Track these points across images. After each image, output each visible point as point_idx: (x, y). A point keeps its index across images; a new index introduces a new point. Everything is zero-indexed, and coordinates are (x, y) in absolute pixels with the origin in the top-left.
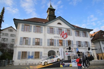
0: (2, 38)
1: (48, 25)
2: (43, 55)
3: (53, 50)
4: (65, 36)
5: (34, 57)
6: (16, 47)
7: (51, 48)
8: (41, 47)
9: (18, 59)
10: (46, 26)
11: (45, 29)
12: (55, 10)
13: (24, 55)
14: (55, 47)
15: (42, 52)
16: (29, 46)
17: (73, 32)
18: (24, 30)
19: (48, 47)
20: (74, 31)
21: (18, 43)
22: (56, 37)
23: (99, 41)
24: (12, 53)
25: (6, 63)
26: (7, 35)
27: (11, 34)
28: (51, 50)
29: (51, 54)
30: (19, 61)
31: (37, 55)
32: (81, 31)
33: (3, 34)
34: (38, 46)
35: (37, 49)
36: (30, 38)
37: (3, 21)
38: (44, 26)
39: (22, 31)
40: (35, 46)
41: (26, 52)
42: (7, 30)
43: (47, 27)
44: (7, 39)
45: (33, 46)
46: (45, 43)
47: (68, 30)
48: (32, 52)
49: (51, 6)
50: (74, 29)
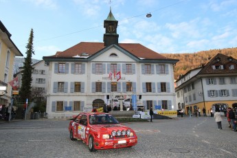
1: (94, 60)
2: (85, 106)
3: (100, 98)
5: (73, 108)
6: (49, 96)
7: (98, 96)
8: (83, 94)
9: (53, 111)
11: (88, 67)
13: (60, 106)
14: (104, 94)
15: (83, 102)
16: (66, 94)
18: (58, 71)
19: (93, 94)
21: (51, 91)
22: (107, 78)
23: (201, 79)
28: (97, 98)
29: (97, 103)
30: (54, 113)
31: (77, 105)
32: (155, 65)
33: (37, 71)
34: (78, 93)
36: (67, 83)
39: (55, 72)
40: (75, 94)
41: (62, 103)
43: (92, 63)
44: (45, 80)
45: (71, 94)
46: (88, 88)
47: (128, 64)
48: (70, 102)
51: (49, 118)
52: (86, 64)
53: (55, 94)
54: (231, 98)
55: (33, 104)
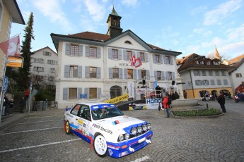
0: (35, 67)
1: (110, 45)
2: (102, 93)
3: (118, 84)
4: (137, 63)
5: (88, 96)
6: (59, 81)
7: (115, 82)
8: (99, 80)
9: (64, 99)
10: (106, 46)
11: (104, 52)
12: (120, 18)
13: (73, 92)
14: (121, 80)
15: (100, 89)
16: (80, 80)
17: (150, 56)
18: (69, 53)
19: (110, 80)
20: (152, 54)
21: (61, 75)
22: (123, 64)
23: (189, 71)
24: (54, 91)
25: (46, 106)
26: (41, 61)
27: (49, 61)
28: (115, 84)
29: (115, 91)
30: (65, 102)
31: (93, 93)
32: (163, 56)
33: (35, 59)
34: (94, 79)
35: (93, 84)
36: (81, 67)
37: (33, 38)
38: (103, 46)
39: (66, 54)
40: (90, 79)
41: (75, 89)
42: (41, 53)
43: (108, 48)
44: (43, 68)
45: (86, 80)
46: (105, 74)
47: (142, 53)
48: (86, 89)
49: (114, 11)
50: (152, 52)
51: (59, 108)
52: (102, 48)
53: (66, 79)
54: (210, 86)
55: (35, 91)
